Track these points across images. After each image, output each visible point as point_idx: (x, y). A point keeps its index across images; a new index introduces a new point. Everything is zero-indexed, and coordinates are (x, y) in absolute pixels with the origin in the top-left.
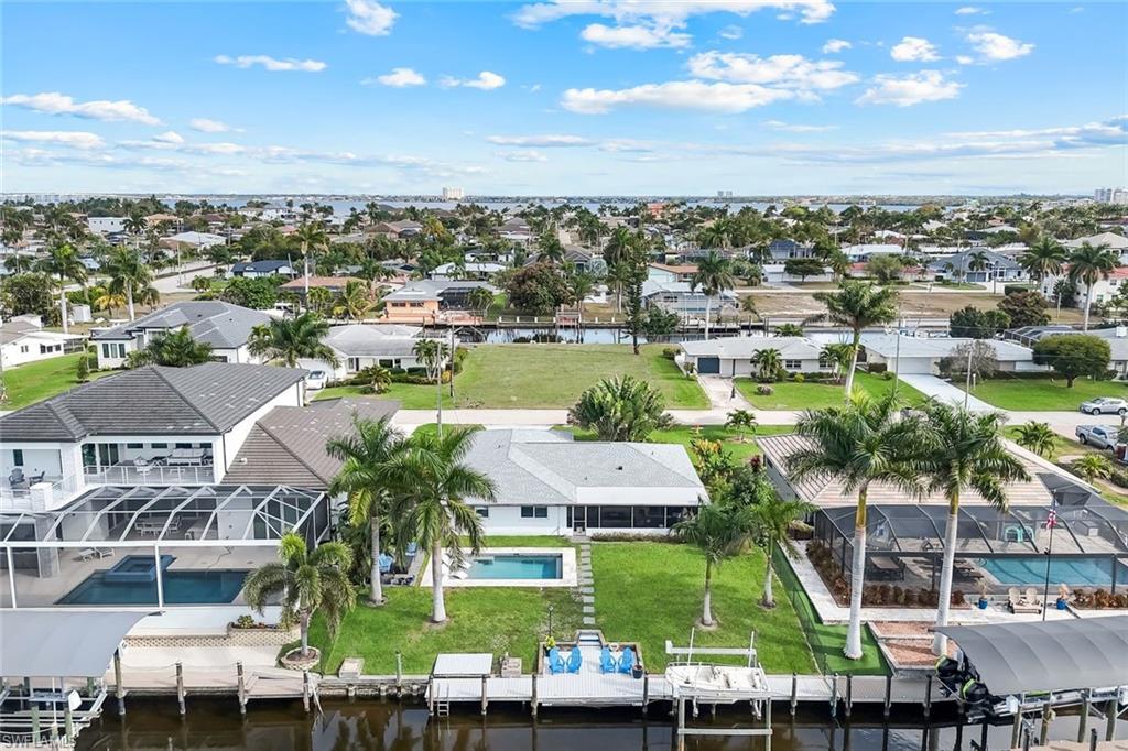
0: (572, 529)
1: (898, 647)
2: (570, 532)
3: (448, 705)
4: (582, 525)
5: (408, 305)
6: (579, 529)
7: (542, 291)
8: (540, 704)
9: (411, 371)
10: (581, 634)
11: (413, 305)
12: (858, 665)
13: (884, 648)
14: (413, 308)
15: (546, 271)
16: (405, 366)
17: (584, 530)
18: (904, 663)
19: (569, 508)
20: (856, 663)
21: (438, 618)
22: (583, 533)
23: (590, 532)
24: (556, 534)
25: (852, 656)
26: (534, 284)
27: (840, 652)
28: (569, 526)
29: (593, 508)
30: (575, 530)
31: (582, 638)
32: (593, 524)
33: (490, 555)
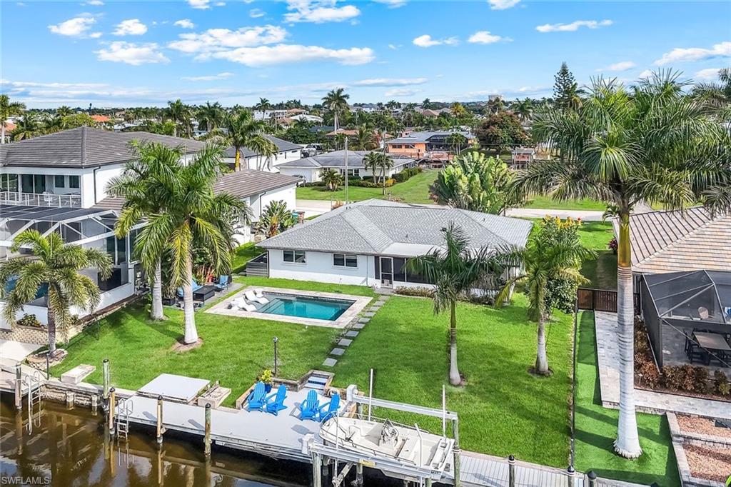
0: (380, 281)
1: (700, 451)
2: (377, 284)
3: (127, 425)
4: (388, 277)
5: (403, 147)
6: (386, 281)
7: (503, 134)
8: (214, 441)
9: (365, 178)
10: (312, 375)
11: (407, 147)
12: (631, 467)
13: (679, 450)
14: (407, 149)
15: (506, 118)
16: (362, 174)
17: (391, 283)
18: (701, 476)
19: (377, 257)
20: (628, 463)
21: (187, 340)
22: (390, 286)
23: (397, 285)
24: (365, 284)
25: (625, 453)
26: (495, 129)
27: (608, 445)
28: (377, 277)
29: (399, 260)
30: (383, 282)
31: (311, 379)
32: (399, 277)
33: (294, 295)
